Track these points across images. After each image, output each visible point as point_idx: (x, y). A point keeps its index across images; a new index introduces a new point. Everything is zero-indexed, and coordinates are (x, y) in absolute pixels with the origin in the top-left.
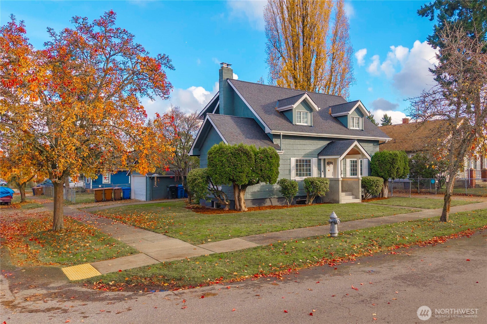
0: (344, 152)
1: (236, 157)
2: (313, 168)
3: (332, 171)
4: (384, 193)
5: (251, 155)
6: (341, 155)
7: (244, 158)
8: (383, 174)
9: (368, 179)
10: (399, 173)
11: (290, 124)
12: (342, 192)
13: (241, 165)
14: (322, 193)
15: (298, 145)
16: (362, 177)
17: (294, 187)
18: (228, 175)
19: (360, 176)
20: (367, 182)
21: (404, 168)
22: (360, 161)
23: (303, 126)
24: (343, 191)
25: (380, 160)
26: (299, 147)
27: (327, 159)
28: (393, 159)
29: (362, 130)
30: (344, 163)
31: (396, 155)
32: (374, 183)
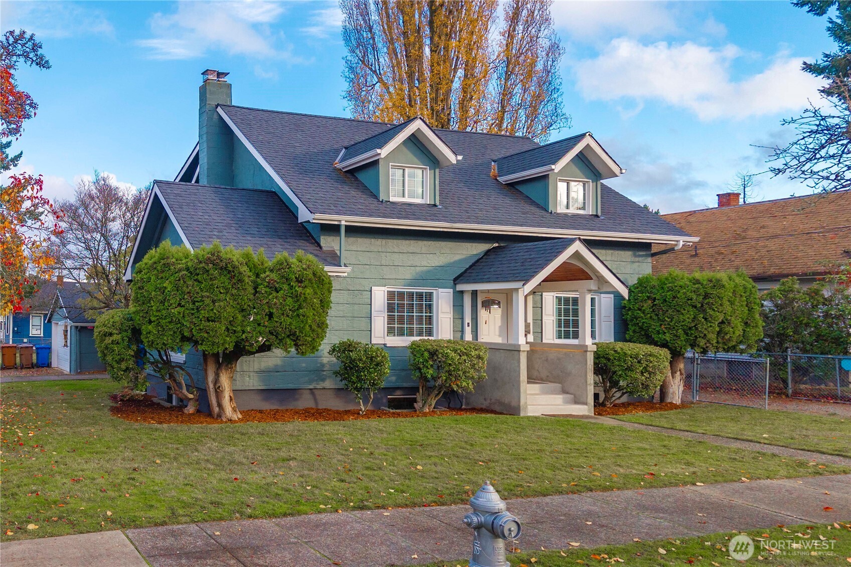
0: (536, 273)
1: (200, 279)
2: (441, 315)
3: (499, 323)
4: (671, 390)
5: (240, 273)
6: (526, 281)
7: (223, 280)
8: (668, 337)
9: (615, 351)
10: (727, 337)
11: (371, 200)
12: (528, 382)
13: (214, 302)
14: (464, 384)
15: (396, 255)
16: (595, 344)
17: (377, 365)
18: (179, 325)
19: (589, 341)
20: (612, 358)
21: (746, 323)
22: (588, 297)
23: (410, 205)
24: (531, 379)
25: (658, 297)
26: (397, 259)
27: (483, 291)
28: (706, 296)
29: (597, 216)
30: (534, 302)
31: (717, 284)
32: (639, 362)
